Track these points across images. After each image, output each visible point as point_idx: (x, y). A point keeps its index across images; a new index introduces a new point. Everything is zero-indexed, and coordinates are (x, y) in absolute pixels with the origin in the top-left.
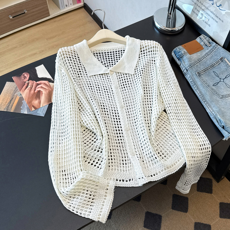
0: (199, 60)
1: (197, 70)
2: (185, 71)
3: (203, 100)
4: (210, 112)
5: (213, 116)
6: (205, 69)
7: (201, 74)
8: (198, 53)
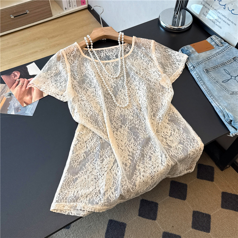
0: (208, 59)
1: (205, 67)
2: (191, 68)
3: (209, 95)
4: (217, 106)
5: (220, 110)
6: (214, 67)
7: (209, 71)
8: (208, 51)
